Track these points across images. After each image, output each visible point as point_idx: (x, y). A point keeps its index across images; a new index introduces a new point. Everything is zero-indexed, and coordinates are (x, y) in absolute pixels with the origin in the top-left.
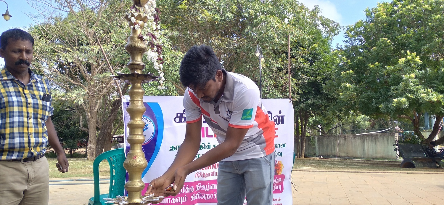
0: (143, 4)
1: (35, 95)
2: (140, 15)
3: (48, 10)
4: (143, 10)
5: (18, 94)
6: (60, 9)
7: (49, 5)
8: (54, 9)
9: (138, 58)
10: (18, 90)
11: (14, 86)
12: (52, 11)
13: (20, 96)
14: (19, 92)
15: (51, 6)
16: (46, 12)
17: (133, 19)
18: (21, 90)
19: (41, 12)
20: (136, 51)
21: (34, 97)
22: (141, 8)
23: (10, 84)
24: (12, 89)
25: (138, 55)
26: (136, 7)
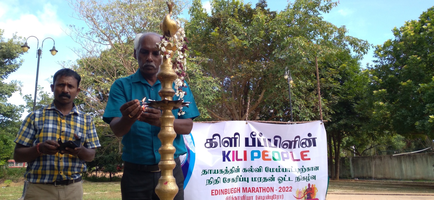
0: (172, 35)
1: (70, 125)
2: (169, 45)
3: (90, 44)
4: (172, 39)
5: (55, 122)
6: (100, 43)
7: (91, 39)
8: (95, 43)
9: (168, 86)
10: (57, 119)
11: (54, 116)
12: (93, 45)
13: (56, 125)
14: (57, 121)
15: (92, 40)
16: (88, 46)
17: (164, 48)
18: (59, 119)
19: (84, 46)
20: (167, 79)
21: (69, 126)
22: (170, 38)
23: (51, 114)
24: (51, 118)
25: (168, 82)
26: (167, 37)
